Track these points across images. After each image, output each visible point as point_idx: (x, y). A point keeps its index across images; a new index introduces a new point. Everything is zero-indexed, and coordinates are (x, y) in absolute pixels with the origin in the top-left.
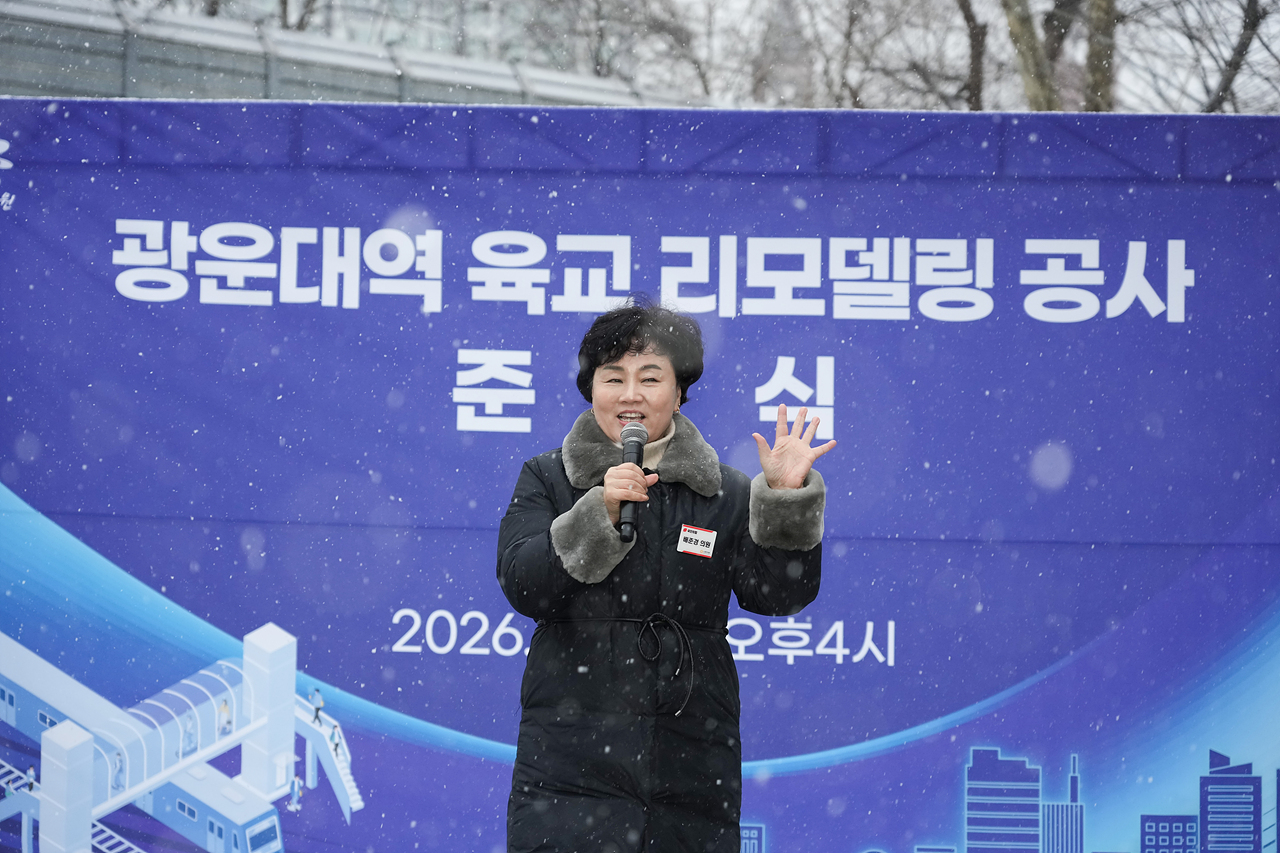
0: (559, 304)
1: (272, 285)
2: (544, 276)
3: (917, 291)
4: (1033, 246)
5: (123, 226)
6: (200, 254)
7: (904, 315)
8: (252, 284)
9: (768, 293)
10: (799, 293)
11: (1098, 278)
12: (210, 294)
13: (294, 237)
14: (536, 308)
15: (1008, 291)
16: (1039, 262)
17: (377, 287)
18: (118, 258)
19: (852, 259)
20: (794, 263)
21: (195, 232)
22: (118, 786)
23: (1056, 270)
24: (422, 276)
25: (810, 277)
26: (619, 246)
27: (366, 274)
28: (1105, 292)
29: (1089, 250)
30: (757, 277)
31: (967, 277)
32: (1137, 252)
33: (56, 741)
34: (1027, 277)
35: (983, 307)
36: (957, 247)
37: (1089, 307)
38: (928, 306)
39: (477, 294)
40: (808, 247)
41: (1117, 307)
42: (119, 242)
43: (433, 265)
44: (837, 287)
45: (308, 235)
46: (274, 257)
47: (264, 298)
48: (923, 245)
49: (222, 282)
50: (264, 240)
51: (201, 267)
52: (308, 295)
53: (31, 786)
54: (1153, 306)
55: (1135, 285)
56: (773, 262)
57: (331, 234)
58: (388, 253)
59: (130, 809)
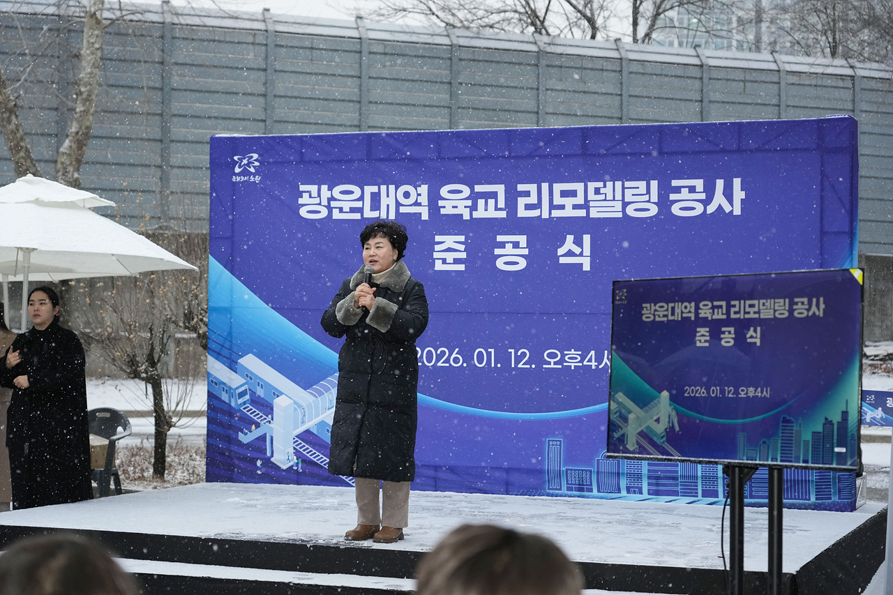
0: (476, 215)
1: (360, 210)
2: (469, 203)
3: (625, 204)
4: (675, 183)
5: (302, 188)
6: (332, 199)
7: (620, 215)
8: (353, 210)
9: (562, 207)
10: (575, 207)
11: (703, 196)
12: (336, 215)
13: (369, 189)
14: (466, 217)
15: (664, 203)
16: (678, 190)
17: (402, 210)
18: (301, 201)
19: (597, 191)
20: (573, 194)
21: (330, 189)
22: (303, 422)
23: (685, 193)
24: (420, 204)
25: (580, 200)
26: (500, 189)
27: (398, 204)
28: (706, 202)
29: (699, 184)
30: (558, 200)
31: (646, 198)
32: (720, 184)
33: (279, 403)
34: (673, 197)
35: (654, 210)
36: (642, 185)
37: (699, 209)
38: (630, 211)
39: (443, 211)
40: (579, 187)
41: (711, 209)
42: (300, 194)
43: (424, 199)
44: (591, 204)
45: (375, 189)
46: (361, 198)
47: (357, 216)
48: (627, 184)
49: (341, 210)
50: (357, 191)
51: (333, 204)
52: (375, 214)
53: (270, 422)
54: (727, 208)
55: (719, 199)
56: (564, 194)
57: (383, 188)
58: (407, 195)
59: (308, 432)
